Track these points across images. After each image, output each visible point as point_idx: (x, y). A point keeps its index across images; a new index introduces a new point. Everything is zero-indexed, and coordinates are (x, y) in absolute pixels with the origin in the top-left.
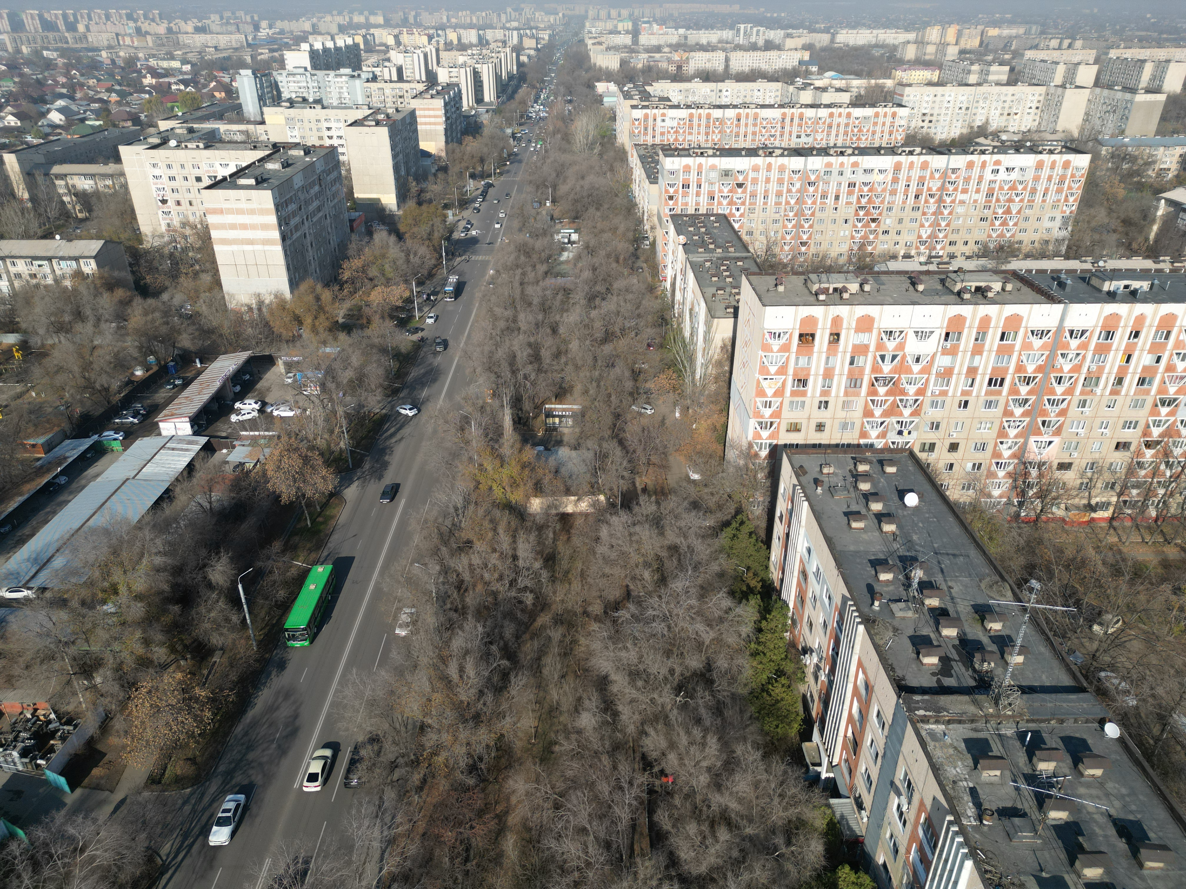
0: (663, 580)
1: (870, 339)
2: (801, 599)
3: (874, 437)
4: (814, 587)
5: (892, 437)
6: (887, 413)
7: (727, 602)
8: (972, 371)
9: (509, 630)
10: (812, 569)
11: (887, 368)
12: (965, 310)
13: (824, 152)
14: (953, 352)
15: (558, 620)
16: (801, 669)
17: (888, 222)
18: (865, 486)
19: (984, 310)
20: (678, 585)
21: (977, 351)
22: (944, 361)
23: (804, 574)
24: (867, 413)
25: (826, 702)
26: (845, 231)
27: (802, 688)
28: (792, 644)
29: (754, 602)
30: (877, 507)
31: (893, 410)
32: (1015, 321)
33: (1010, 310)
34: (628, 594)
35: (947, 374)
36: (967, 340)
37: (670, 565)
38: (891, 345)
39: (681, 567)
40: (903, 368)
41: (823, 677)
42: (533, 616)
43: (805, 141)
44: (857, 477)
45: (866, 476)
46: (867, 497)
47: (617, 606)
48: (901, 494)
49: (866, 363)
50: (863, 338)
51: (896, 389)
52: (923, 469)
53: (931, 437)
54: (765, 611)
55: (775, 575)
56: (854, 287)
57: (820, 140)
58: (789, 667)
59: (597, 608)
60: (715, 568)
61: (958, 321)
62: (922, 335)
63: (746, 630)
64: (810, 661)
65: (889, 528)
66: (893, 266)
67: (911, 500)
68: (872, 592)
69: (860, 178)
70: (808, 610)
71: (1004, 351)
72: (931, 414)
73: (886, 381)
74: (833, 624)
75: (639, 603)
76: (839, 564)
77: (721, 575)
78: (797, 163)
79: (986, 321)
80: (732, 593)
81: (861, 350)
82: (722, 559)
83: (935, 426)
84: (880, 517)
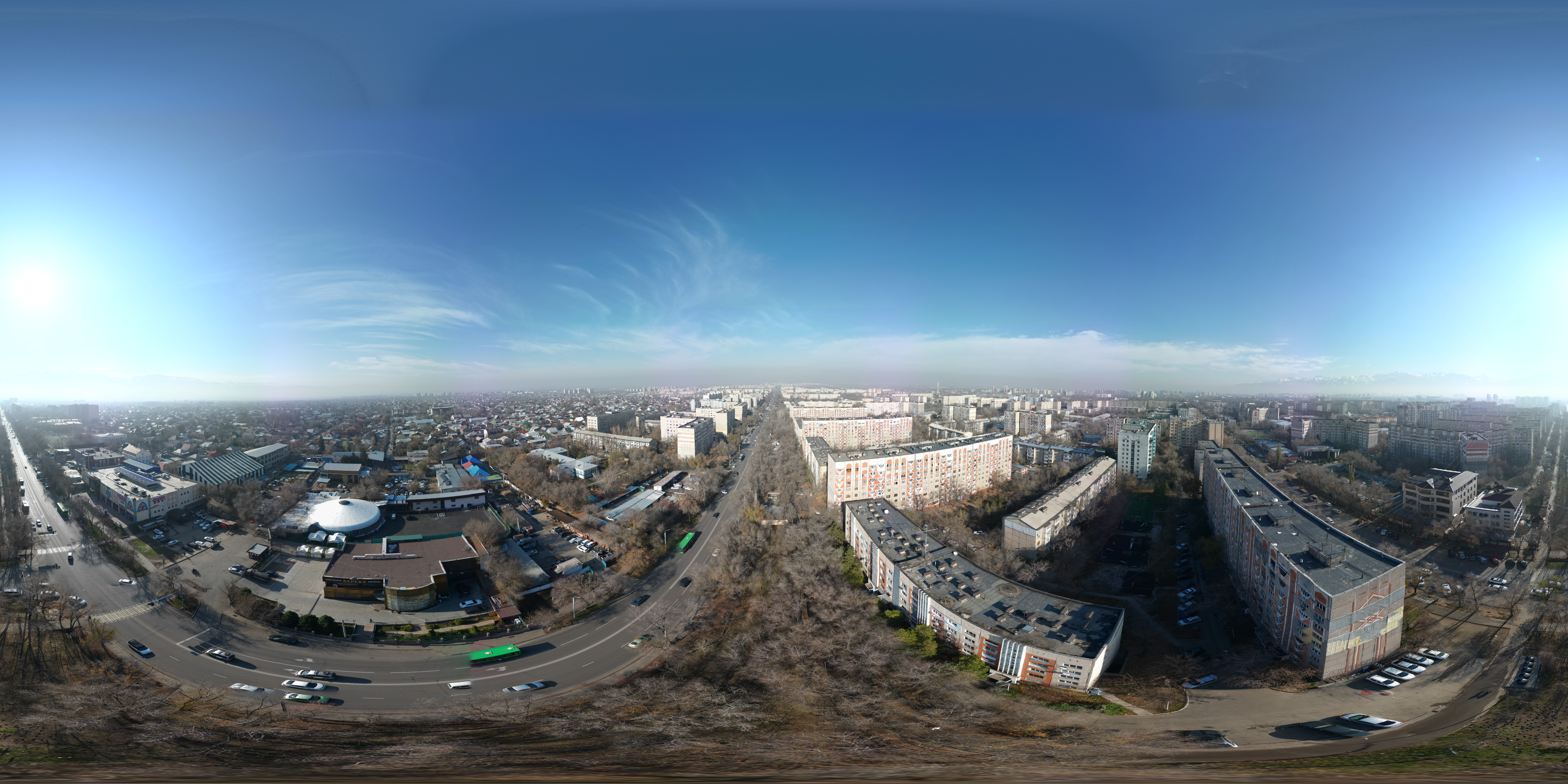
0: (809, 544)
1: (867, 469)
2: (857, 545)
3: (872, 496)
4: (861, 541)
5: (878, 495)
6: (875, 489)
7: (832, 549)
8: (896, 474)
9: (753, 558)
10: (859, 536)
11: (873, 476)
12: (891, 458)
13: (847, 419)
14: (890, 470)
15: (771, 556)
16: (861, 564)
17: (867, 437)
18: (872, 510)
19: (896, 458)
20: (814, 545)
21: (897, 468)
22: (888, 473)
23: (857, 538)
24: (870, 490)
25: (871, 571)
26: (856, 440)
27: (862, 569)
28: (857, 558)
29: (842, 548)
30: (877, 515)
31: (877, 488)
32: (904, 459)
33: (902, 457)
34: (797, 549)
35: (889, 476)
36: (893, 466)
37: (811, 540)
38: (873, 470)
39: (815, 540)
40: (877, 476)
41: (868, 565)
42: (762, 555)
43: (842, 416)
44: (869, 508)
45: (872, 507)
46: (873, 513)
47: (792, 552)
48: (883, 511)
49: (867, 475)
50: (865, 469)
51: (876, 482)
52: (888, 503)
53: (889, 494)
54: (846, 550)
55: (848, 539)
56: (860, 455)
57: (846, 416)
58: (856, 564)
59: (785, 553)
60: (827, 539)
61: (890, 461)
62: (881, 466)
63: (840, 556)
64: (863, 562)
65: (881, 521)
66: (870, 448)
67: (887, 512)
68: (880, 539)
69: (858, 425)
70: (860, 547)
71: (903, 468)
72: (887, 487)
73: (873, 480)
74: (869, 550)
75: (801, 551)
76: (868, 533)
77: (829, 541)
78: (840, 422)
79: (897, 461)
80: (833, 546)
81: (865, 472)
82: (829, 537)
83: (889, 490)
84: (878, 518)
